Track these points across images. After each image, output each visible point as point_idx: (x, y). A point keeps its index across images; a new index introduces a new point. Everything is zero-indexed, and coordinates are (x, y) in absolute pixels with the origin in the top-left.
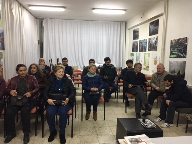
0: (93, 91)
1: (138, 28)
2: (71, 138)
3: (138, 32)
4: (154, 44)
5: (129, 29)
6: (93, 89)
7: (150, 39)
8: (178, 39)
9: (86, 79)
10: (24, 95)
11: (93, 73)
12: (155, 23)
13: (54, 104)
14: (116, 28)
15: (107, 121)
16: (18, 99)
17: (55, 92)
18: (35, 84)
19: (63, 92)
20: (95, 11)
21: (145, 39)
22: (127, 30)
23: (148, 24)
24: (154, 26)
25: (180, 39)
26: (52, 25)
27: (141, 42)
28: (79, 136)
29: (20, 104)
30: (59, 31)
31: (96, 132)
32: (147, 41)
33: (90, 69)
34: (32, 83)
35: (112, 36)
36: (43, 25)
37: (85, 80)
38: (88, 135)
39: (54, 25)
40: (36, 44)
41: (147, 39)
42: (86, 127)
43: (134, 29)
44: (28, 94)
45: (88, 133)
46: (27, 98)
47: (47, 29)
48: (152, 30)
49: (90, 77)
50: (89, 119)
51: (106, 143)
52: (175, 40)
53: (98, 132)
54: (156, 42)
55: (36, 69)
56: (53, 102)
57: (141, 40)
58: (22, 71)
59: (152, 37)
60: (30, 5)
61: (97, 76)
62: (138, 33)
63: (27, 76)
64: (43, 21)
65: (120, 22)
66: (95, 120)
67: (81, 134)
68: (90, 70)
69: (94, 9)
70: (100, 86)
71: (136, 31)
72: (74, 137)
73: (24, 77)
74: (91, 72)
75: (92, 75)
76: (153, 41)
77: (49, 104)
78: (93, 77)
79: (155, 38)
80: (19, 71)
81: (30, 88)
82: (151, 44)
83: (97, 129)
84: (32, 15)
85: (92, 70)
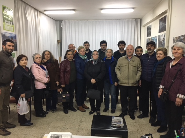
1: (151, 25)
3: (151, 28)
4: (163, 41)
5: (144, 26)
7: (159, 36)
8: (178, 36)
12: (163, 20)
14: (131, 26)
20: (103, 12)
21: (156, 36)
22: (142, 27)
23: (158, 21)
24: (163, 23)
25: (180, 37)
26: (69, 26)
27: (153, 39)
30: (75, 31)
31: (80, 126)
32: (157, 38)
35: (126, 33)
36: (62, 26)
39: (72, 26)
40: (55, 44)
41: (157, 37)
43: (147, 26)
45: (72, 127)
47: (65, 30)
48: (161, 27)
52: (176, 37)
54: (164, 39)
57: (153, 37)
59: (161, 34)
60: (45, 10)
62: (151, 30)
64: (62, 23)
65: (134, 19)
69: (102, 9)
71: (149, 28)
76: (162, 38)
79: (163, 35)
82: (160, 41)
83: (82, 123)
84: (51, 18)
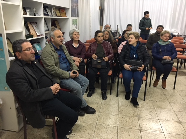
0: (166, 59)
2: (143, 101)
6: (165, 57)
9: (157, 47)
10: (103, 59)
11: (166, 41)
13: (130, 69)
15: (178, 91)
16: (98, 62)
17: (130, 58)
18: (110, 50)
19: (137, 58)
28: (151, 101)
29: (99, 66)
31: (168, 100)
33: (163, 36)
34: (108, 48)
37: (155, 48)
38: (160, 101)
42: (156, 93)
44: (106, 58)
45: (160, 100)
46: (105, 61)
49: (162, 44)
50: (157, 87)
51: (180, 111)
53: (169, 99)
55: (108, 35)
56: (129, 67)
58: (100, 36)
61: (170, 44)
63: (103, 41)
66: (164, 88)
67: (152, 99)
68: (163, 38)
70: (173, 55)
72: (146, 101)
73: (101, 43)
74: (164, 40)
75: (164, 43)
77: (125, 68)
78: (165, 45)
80: (97, 37)
81: (107, 53)
83: (168, 97)
85: (165, 38)
